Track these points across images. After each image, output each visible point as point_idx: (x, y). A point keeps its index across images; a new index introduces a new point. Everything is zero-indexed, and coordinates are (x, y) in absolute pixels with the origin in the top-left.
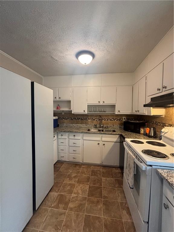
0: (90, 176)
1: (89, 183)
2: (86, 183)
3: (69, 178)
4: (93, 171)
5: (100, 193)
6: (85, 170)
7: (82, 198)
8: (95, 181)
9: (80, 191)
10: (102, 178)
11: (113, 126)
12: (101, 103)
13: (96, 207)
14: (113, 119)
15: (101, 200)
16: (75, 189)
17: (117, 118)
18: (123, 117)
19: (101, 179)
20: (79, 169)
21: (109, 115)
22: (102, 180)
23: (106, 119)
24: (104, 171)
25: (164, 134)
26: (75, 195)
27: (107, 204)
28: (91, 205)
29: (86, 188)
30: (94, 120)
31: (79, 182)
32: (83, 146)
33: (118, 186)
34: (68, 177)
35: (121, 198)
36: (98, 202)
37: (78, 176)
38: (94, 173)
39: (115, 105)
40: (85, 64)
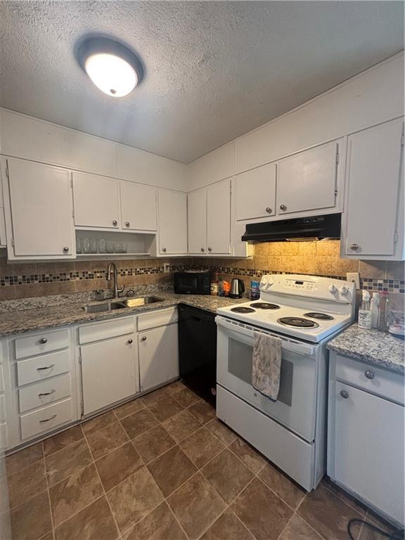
0: (130, 440)
1: (141, 462)
2: (135, 467)
3: (63, 501)
4: (126, 424)
5: (185, 462)
6: (101, 434)
7: (155, 517)
8: (151, 444)
9: (135, 505)
10: (162, 424)
11: (144, 288)
12: (121, 228)
13: (202, 501)
14: (143, 271)
15: (199, 475)
16: (114, 514)
17: (151, 266)
18: (165, 265)
19: (163, 429)
20: (77, 446)
21: (132, 261)
22: (165, 427)
23: (127, 272)
24: (154, 404)
25: (267, 287)
26: (128, 530)
27: (214, 473)
28: (187, 509)
29: (145, 480)
30: (91, 276)
31: (111, 481)
32: (78, 364)
33: (204, 420)
34: (58, 500)
35: (226, 438)
36: (196, 486)
37: (92, 467)
38: (132, 426)
39: (155, 235)
40: (113, 91)
